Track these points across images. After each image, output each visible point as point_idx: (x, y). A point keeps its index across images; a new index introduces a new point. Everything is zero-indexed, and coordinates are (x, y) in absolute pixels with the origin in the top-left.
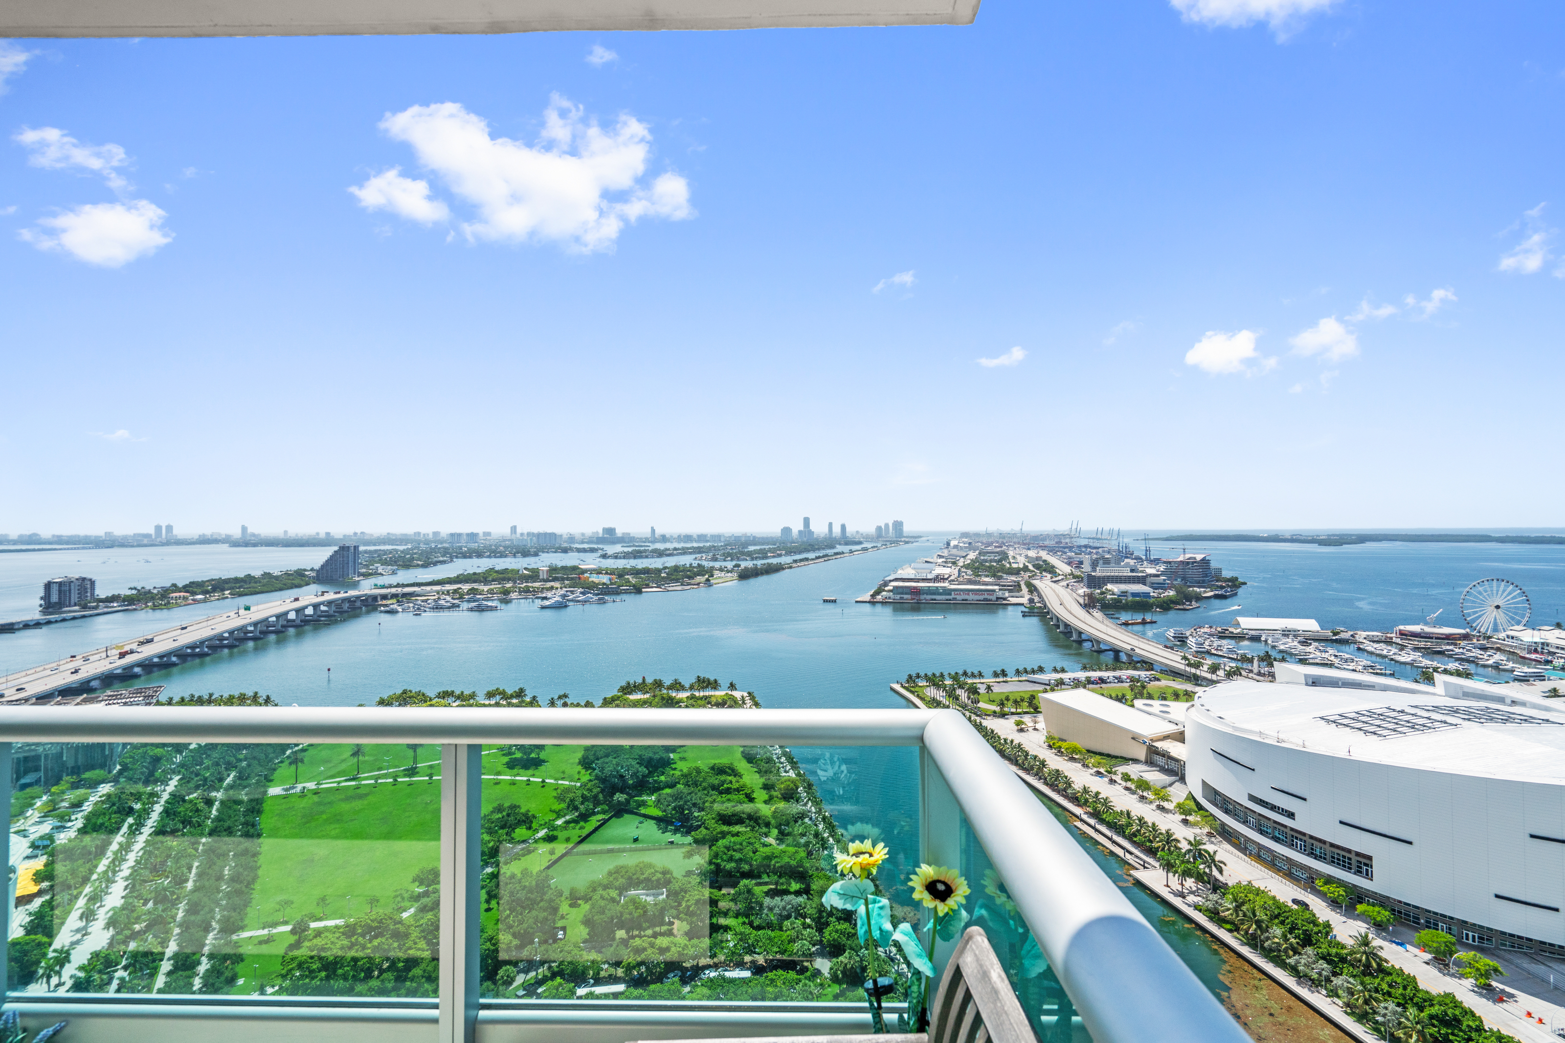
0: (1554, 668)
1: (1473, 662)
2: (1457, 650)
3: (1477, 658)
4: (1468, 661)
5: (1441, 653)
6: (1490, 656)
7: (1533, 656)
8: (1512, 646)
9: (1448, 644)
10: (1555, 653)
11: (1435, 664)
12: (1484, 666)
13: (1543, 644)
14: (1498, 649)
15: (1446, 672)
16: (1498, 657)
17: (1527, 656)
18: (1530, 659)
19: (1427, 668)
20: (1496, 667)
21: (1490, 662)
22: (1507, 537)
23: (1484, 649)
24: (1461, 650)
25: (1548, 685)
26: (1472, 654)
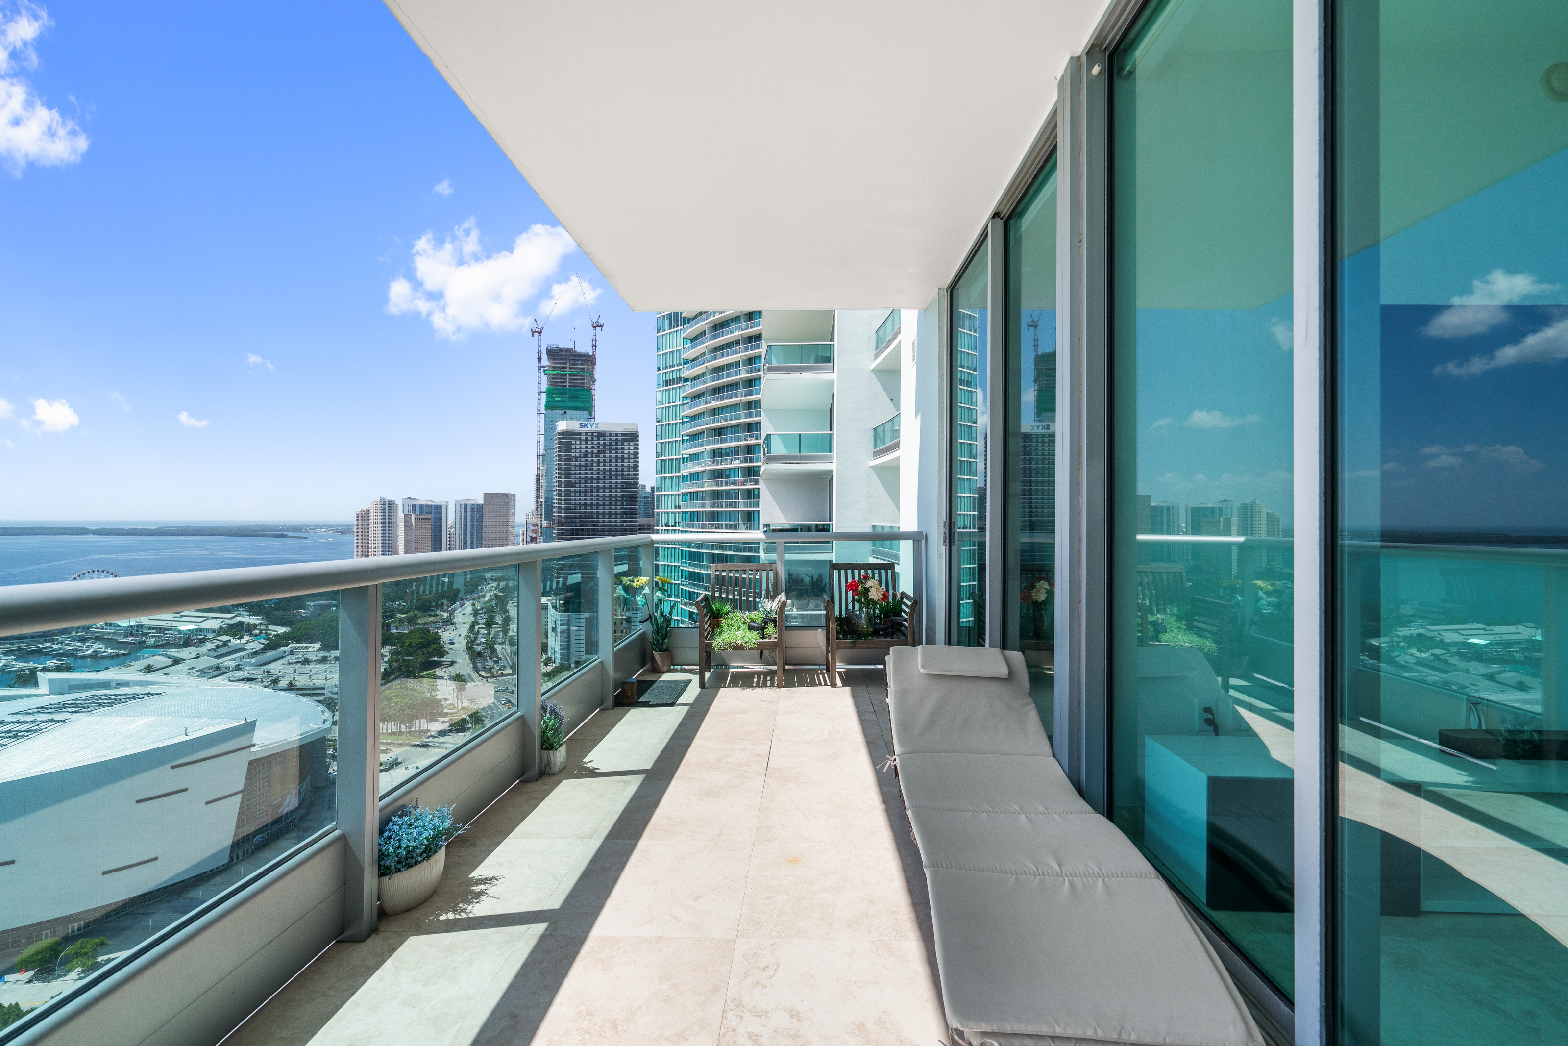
0: (147, 647)
1: (72, 655)
2: (55, 646)
3: (76, 650)
4: (66, 655)
5: (39, 652)
6: (89, 646)
7: (130, 639)
8: (109, 633)
9: (46, 641)
10: (148, 633)
11: (31, 665)
12: (83, 657)
13: (137, 626)
14: (97, 638)
15: (45, 670)
16: (97, 645)
17: (124, 640)
18: (126, 643)
19: (22, 671)
20: (95, 656)
21: (89, 652)
22: (104, 529)
23: (83, 640)
24: (59, 645)
25: (143, 663)
26: (71, 648)
